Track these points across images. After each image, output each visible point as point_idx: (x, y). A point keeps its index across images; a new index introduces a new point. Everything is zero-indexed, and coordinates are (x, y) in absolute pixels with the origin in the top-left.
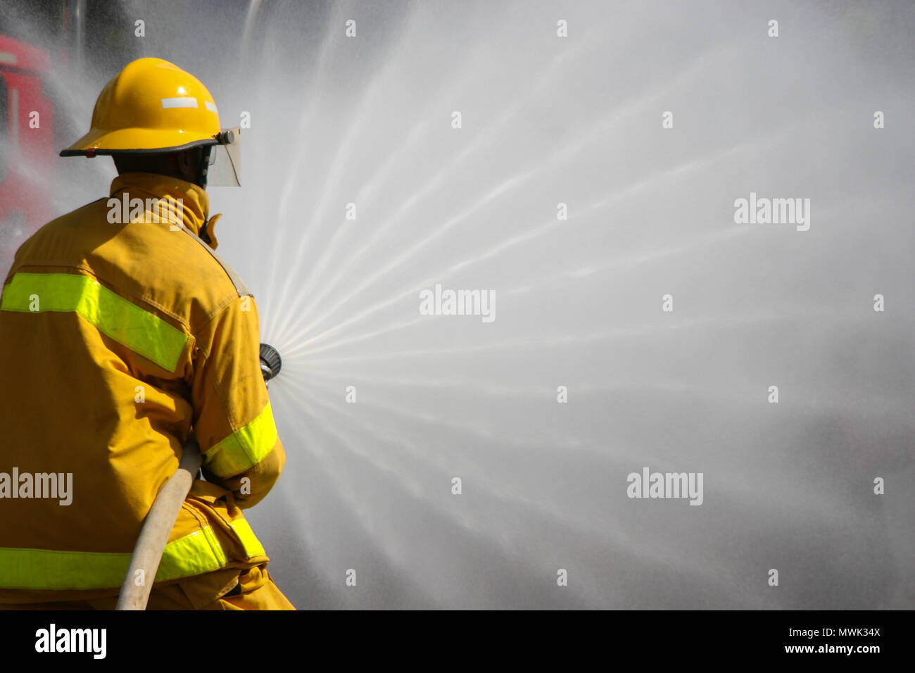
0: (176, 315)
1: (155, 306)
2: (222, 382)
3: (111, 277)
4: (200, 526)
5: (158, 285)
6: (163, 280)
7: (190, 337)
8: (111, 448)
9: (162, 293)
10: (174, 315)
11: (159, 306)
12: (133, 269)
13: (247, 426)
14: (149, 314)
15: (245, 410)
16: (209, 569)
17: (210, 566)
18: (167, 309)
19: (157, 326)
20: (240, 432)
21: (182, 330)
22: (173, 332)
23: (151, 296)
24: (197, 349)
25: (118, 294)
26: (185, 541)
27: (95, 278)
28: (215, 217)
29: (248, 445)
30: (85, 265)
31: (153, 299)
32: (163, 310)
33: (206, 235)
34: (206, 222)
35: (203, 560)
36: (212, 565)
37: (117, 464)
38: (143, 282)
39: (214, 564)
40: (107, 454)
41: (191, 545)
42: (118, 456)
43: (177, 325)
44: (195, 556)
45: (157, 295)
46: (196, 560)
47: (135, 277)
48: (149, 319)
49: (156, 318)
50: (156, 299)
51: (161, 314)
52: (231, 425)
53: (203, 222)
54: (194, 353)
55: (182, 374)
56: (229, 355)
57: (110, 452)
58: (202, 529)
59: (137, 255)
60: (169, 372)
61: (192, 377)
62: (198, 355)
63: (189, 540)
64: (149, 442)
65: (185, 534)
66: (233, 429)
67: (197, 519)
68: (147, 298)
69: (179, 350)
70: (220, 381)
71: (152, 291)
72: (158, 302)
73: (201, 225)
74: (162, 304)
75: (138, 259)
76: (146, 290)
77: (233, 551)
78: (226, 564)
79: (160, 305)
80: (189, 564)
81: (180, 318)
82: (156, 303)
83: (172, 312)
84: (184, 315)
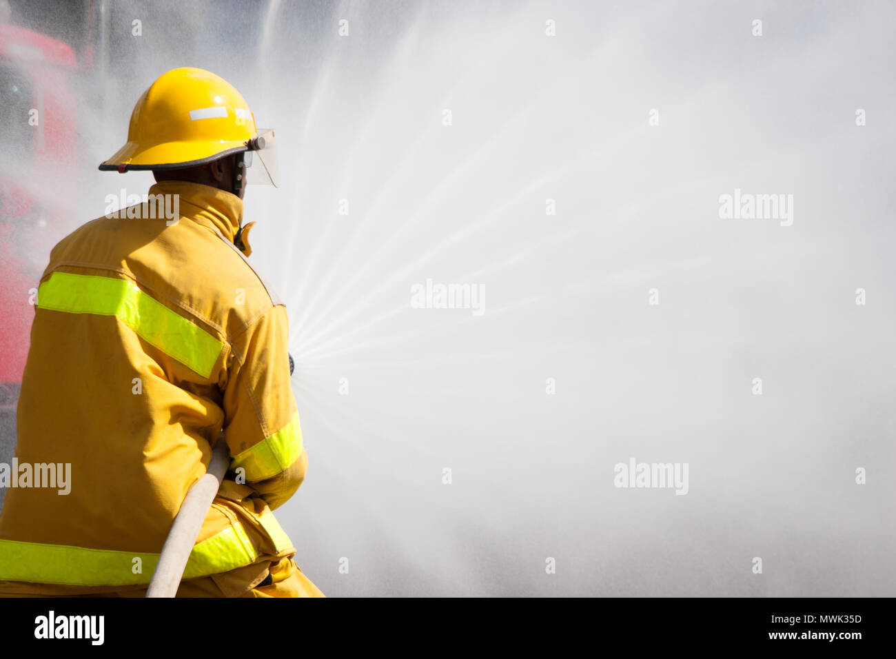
0: (213, 323)
1: (193, 313)
2: (256, 389)
3: (150, 282)
4: (230, 523)
5: (196, 293)
6: (201, 287)
7: (225, 345)
8: (145, 453)
9: (200, 301)
10: (211, 323)
11: (197, 314)
12: (172, 276)
13: (278, 431)
14: (187, 321)
15: (277, 417)
16: (240, 564)
17: (241, 561)
18: (205, 317)
19: (193, 333)
20: (271, 438)
21: (218, 338)
22: (209, 339)
23: (189, 304)
24: (233, 356)
25: (157, 300)
26: (216, 539)
27: (135, 282)
28: (250, 225)
29: (278, 450)
30: (126, 269)
31: (191, 306)
32: (200, 318)
33: (240, 242)
34: (240, 229)
35: (234, 557)
36: (243, 561)
37: (150, 468)
38: (181, 290)
39: (245, 559)
40: (142, 458)
41: (222, 542)
42: (152, 460)
43: (213, 333)
44: (227, 553)
45: (195, 302)
46: (227, 556)
47: (174, 284)
48: (186, 325)
49: (193, 325)
50: (194, 306)
51: (198, 322)
52: (263, 431)
53: (238, 229)
54: (229, 360)
55: (216, 380)
56: (263, 363)
57: (144, 457)
58: (232, 526)
59: (175, 261)
60: (203, 377)
61: (226, 383)
62: (233, 361)
63: (220, 538)
64: (181, 446)
65: (216, 533)
66: (265, 435)
67: (227, 517)
68: (185, 305)
69: (214, 357)
70: (254, 388)
71: (190, 298)
72: (196, 309)
73: (235, 233)
74: (200, 311)
75: (177, 267)
76: (185, 297)
77: (263, 545)
78: (256, 559)
79: (197, 312)
80: (221, 562)
81: (217, 327)
82: (194, 310)
83: (208, 320)
84: (220, 324)
